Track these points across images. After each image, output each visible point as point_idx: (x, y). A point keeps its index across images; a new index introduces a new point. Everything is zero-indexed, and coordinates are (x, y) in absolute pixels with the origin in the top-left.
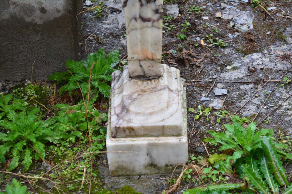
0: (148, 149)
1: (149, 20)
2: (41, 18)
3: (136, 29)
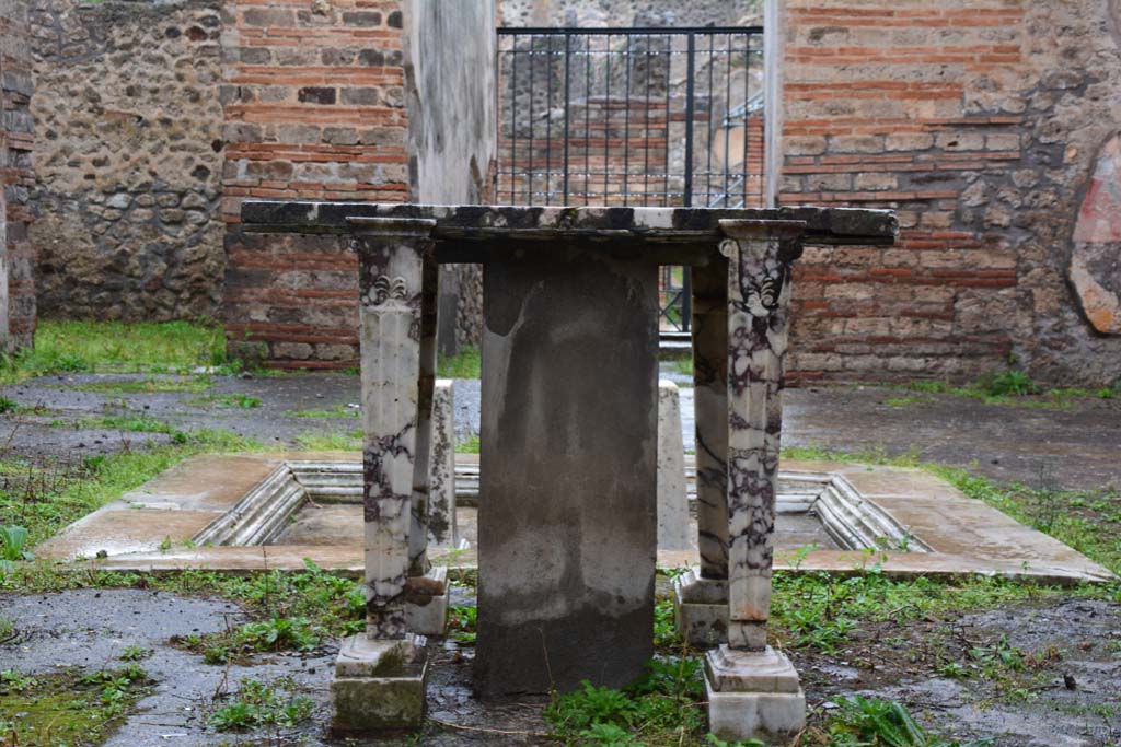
0: (758, 705)
1: (756, 566)
2: (618, 610)
3: (741, 578)
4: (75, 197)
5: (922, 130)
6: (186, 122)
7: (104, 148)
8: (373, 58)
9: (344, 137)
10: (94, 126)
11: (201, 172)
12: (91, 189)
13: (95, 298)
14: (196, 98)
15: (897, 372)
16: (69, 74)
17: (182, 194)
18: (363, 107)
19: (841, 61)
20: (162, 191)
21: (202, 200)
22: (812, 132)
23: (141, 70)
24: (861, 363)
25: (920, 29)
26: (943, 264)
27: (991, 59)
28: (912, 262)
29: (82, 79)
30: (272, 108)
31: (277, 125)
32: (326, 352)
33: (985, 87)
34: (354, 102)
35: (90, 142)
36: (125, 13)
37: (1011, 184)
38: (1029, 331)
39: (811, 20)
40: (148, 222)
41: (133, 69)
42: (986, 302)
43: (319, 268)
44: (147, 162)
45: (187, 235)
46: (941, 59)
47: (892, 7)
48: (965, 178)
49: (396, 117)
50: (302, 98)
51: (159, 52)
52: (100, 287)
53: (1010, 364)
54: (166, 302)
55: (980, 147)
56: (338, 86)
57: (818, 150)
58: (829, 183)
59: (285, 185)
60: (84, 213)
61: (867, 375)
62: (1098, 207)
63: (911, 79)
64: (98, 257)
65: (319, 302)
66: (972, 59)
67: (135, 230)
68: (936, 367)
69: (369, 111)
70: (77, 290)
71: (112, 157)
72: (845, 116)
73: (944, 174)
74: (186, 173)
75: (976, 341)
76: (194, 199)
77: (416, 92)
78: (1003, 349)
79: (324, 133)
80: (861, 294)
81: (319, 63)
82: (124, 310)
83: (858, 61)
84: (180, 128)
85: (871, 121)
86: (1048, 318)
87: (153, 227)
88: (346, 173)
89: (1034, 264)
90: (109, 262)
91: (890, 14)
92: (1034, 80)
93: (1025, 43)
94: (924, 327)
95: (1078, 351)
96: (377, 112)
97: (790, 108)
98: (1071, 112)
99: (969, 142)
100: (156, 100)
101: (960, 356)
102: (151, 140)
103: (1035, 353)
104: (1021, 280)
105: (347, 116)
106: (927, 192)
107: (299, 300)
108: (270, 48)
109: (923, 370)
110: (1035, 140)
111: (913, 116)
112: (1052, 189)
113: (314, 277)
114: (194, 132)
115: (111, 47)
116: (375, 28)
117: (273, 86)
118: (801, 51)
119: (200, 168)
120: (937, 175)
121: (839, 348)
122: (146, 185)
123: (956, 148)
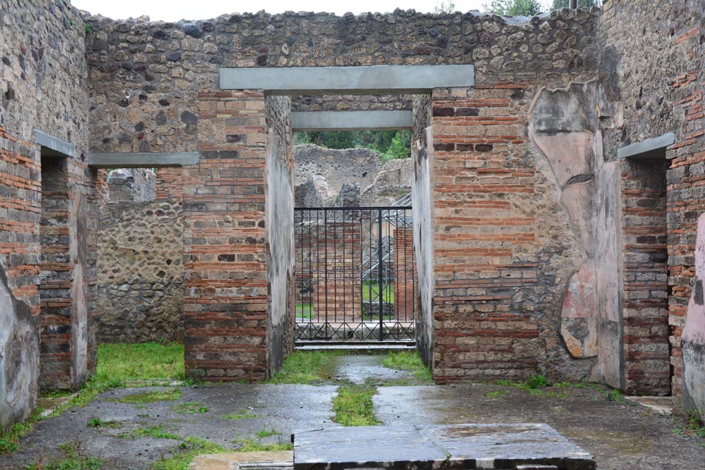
4: (104, 287)
5: (495, 270)
6: (155, 252)
7: (118, 265)
8: (252, 241)
9: (239, 276)
10: (113, 255)
11: (161, 274)
12: (112, 283)
13: (113, 332)
14: (159, 241)
15: (488, 376)
16: (103, 232)
17: (153, 284)
18: (247, 262)
19: (459, 240)
20: (144, 283)
21: (162, 286)
22: (448, 270)
23: (135, 230)
24: (473, 372)
25: (492, 226)
26: (506, 328)
27: (522, 239)
28: (493, 327)
29: (109, 234)
30: (207, 264)
31: (208, 271)
32: (230, 373)
33: (520, 251)
34: (243, 260)
35: (111, 262)
36: (128, 205)
37: (534, 292)
38: (545, 357)
39: (445, 222)
40: (137, 297)
41: (131, 229)
42: (526, 344)
43: (228, 335)
44: (137, 270)
45: (155, 302)
46: (501, 239)
47: (480, 217)
48: (514, 290)
49: (262, 266)
50: (220, 259)
51: (143, 222)
52: (115, 326)
53: (537, 372)
54: (145, 332)
55: (520, 276)
56: (236, 254)
57: (450, 279)
58: (456, 292)
59: (212, 298)
60: (108, 292)
61: (476, 378)
62: (571, 303)
63: (489, 247)
64: (115, 313)
65: (228, 350)
66: (514, 239)
67: (131, 301)
68: (506, 373)
69: (249, 264)
70: (104, 329)
71: (121, 268)
72: (462, 263)
73: (505, 288)
74: (155, 275)
75: (523, 362)
76: (158, 286)
77: (270, 254)
78: (534, 365)
79: (230, 274)
80: (472, 341)
81: (227, 244)
82: (126, 337)
83: (467, 240)
84: (152, 255)
85: (473, 266)
86: (552, 351)
87: (140, 299)
88: (240, 292)
89: (545, 327)
90: (120, 315)
91: (479, 220)
92: (541, 248)
93: (536, 233)
94: (499, 356)
95: (566, 366)
96: (253, 265)
97: (438, 260)
98: (557, 262)
99: (515, 274)
100: (141, 242)
101: (516, 368)
102: (139, 260)
103: (547, 367)
104: (540, 335)
105: (241, 266)
106: (498, 296)
107: (218, 349)
108: (205, 237)
109: (500, 375)
110: (543, 273)
111: (491, 263)
112: (551, 295)
113: (225, 339)
114: (158, 256)
115: (122, 220)
116: (253, 228)
117: (207, 254)
118: (441, 235)
119: (161, 272)
120: (503, 288)
121: (463, 366)
122: (137, 280)
123: (510, 277)
